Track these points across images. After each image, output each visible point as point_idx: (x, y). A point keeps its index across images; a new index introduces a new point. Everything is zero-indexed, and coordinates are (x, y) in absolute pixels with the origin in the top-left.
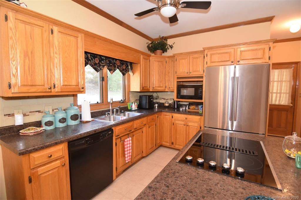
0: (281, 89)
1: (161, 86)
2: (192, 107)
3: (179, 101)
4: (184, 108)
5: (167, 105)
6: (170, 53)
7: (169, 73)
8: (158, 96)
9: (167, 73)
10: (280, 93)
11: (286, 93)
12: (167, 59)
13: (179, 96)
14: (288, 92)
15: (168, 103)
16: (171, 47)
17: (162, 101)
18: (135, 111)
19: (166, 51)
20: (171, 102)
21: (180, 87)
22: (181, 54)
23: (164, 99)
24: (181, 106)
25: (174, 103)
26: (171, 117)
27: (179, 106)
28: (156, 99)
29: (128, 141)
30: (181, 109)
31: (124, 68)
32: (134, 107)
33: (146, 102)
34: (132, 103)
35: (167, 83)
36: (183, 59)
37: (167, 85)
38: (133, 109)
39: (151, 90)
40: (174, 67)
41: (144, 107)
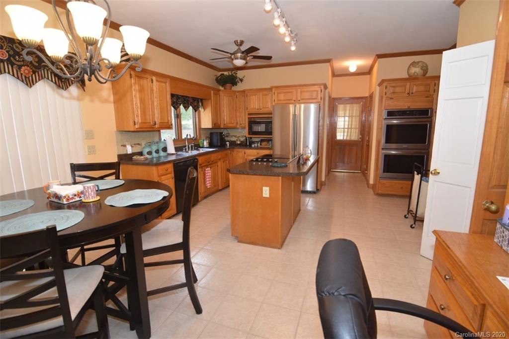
0: (351, 125)
1: (233, 122)
2: (264, 143)
3: (251, 138)
4: (256, 145)
5: (239, 142)
6: (240, 87)
7: (240, 108)
8: (229, 134)
9: (238, 108)
10: (351, 128)
11: (356, 128)
12: (237, 94)
13: (251, 132)
14: (358, 127)
15: (240, 141)
16: (241, 80)
17: (233, 139)
18: (207, 148)
19: (236, 85)
20: (242, 139)
21: (252, 123)
22: (251, 90)
23: (235, 136)
24: (254, 143)
25: (246, 139)
26: (244, 153)
27: (251, 143)
28: (227, 136)
29: (209, 171)
30: (253, 146)
31: (196, 104)
32: (206, 143)
33: (218, 140)
34: (204, 140)
35: (238, 120)
36: (253, 95)
37: (238, 122)
38: (205, 146)
39: (222, 127)
40: (245, 102)
41: (216, 144)
